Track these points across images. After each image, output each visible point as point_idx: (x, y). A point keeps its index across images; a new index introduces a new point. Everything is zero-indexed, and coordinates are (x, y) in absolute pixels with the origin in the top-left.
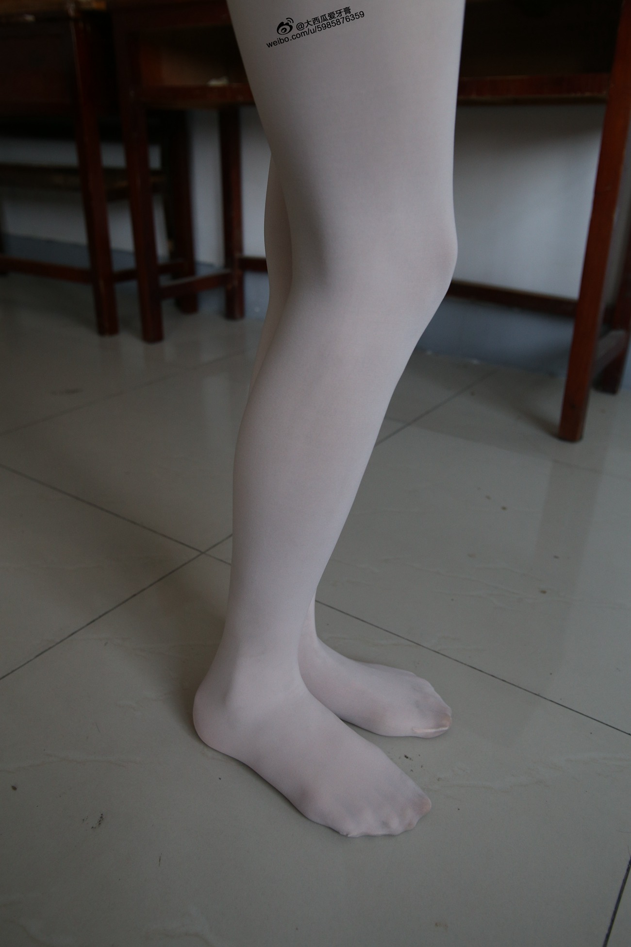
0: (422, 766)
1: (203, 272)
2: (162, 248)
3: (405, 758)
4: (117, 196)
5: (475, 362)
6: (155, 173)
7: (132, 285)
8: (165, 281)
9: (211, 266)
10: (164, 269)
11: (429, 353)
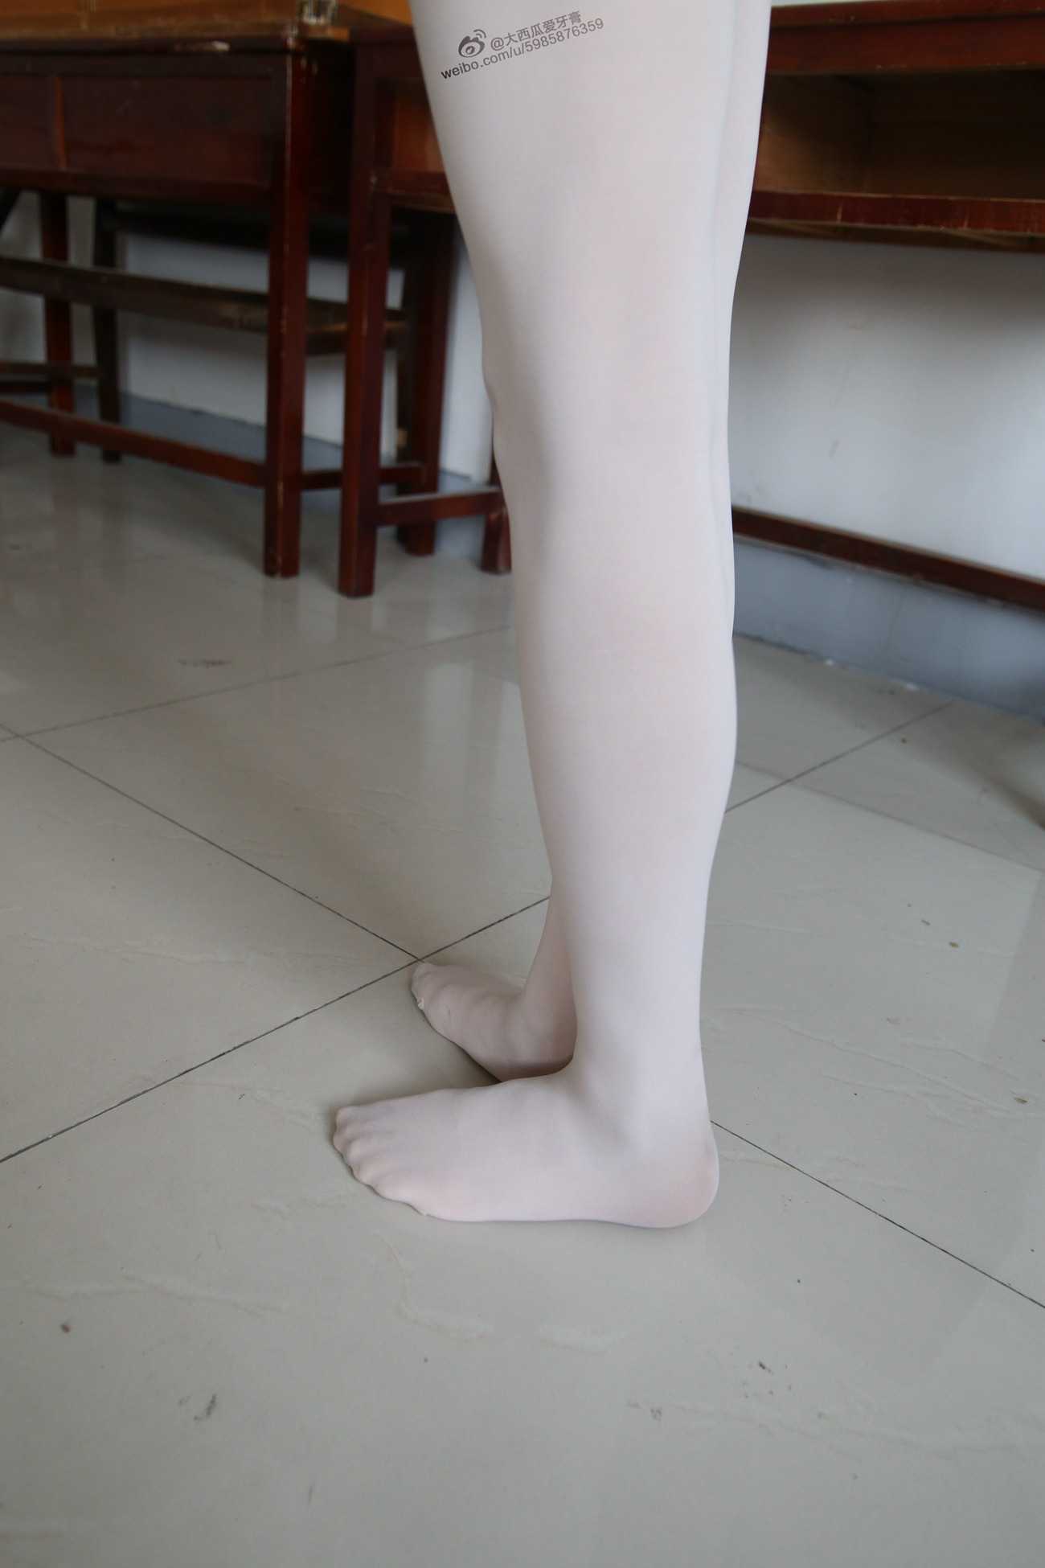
0: (790, 1388)
1: (450, 487)
2: (389, 441)
3: (761, 1369)
4: (324, 346)
5: (911, 687)
6: (393, 315)
7: (331, 497)
8: (387, 496)
9: (466, 478)
10: (387, 476)
11: (830, 663)
